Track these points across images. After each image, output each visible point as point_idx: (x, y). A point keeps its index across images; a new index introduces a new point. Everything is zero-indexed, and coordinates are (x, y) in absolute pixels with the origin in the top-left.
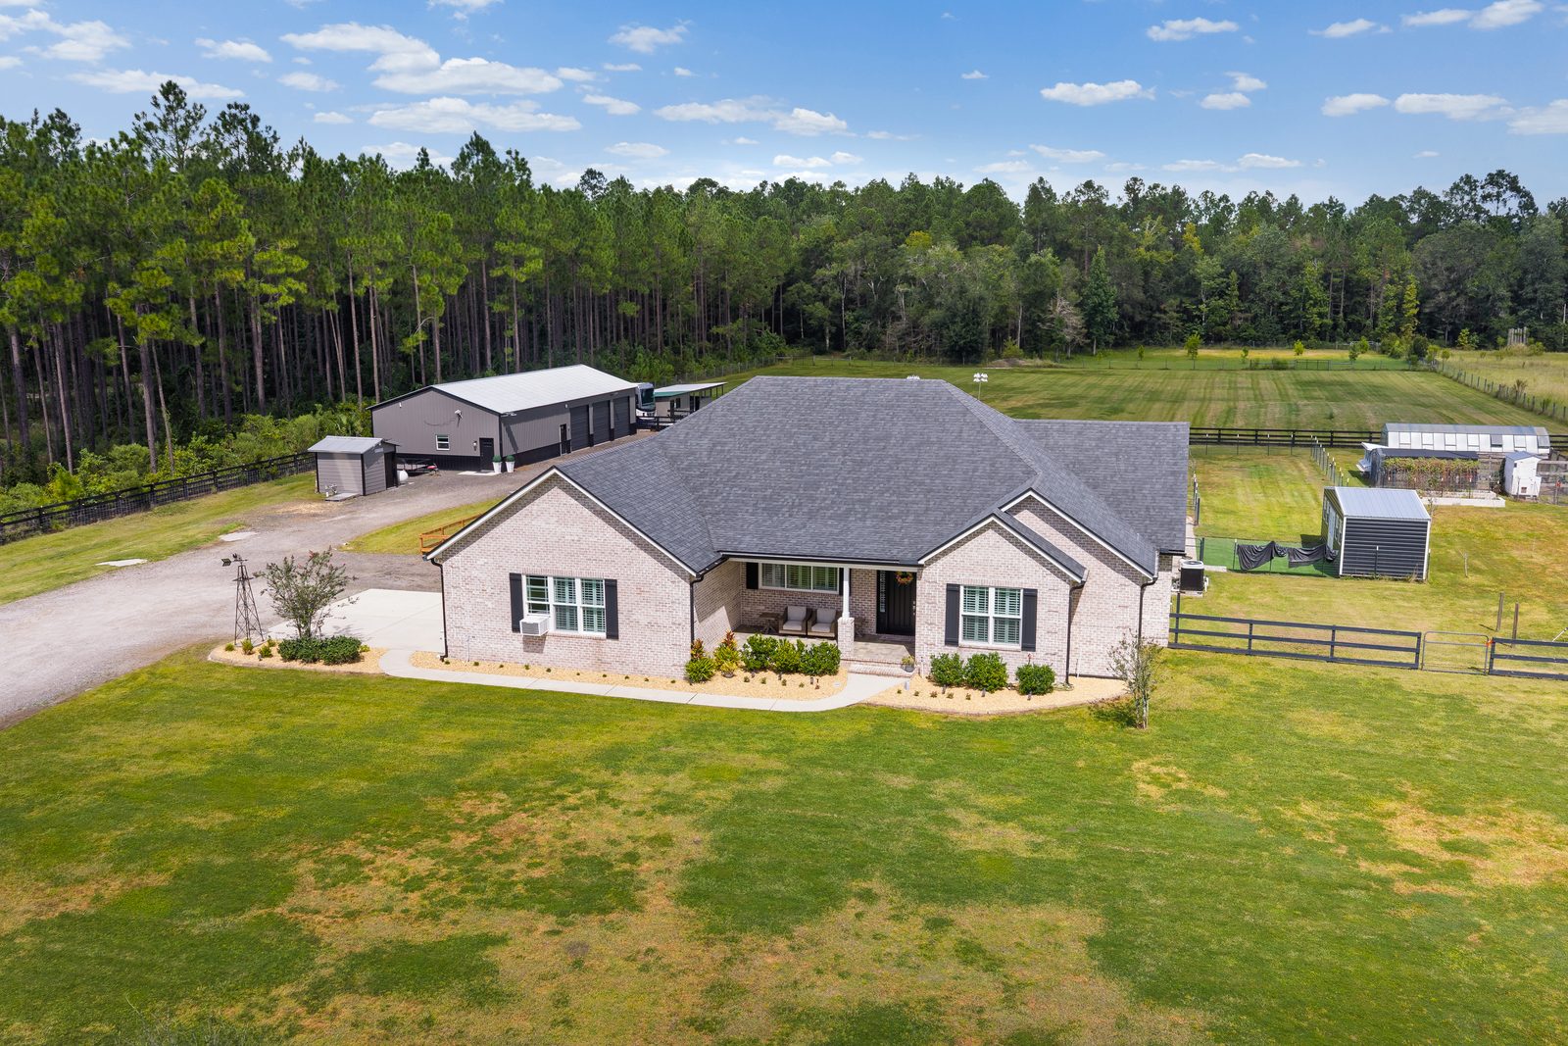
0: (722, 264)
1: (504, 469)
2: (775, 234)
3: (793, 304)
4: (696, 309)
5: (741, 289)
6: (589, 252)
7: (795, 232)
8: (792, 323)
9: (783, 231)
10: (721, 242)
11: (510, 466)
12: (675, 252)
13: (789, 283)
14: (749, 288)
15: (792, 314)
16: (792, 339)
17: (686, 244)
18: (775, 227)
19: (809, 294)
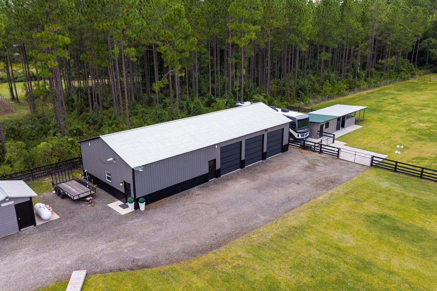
0: (387, 30)
1: (137, 207)
2: (420, 15)
3: (424, 49)
4: (369, 53)
5: (395, 43)
6: (295, 27)
7: (431, 13)
8: (423, 56)
9: (425, 13)
10: (387, 20)
11: (142, 206)
12: (356, 24)
13: (424, 38)
14: (400, 42)
15: (423, 53)
16: (421, 65)
17: (364, 20)
18: (420, 11)
19: (434, 44)
